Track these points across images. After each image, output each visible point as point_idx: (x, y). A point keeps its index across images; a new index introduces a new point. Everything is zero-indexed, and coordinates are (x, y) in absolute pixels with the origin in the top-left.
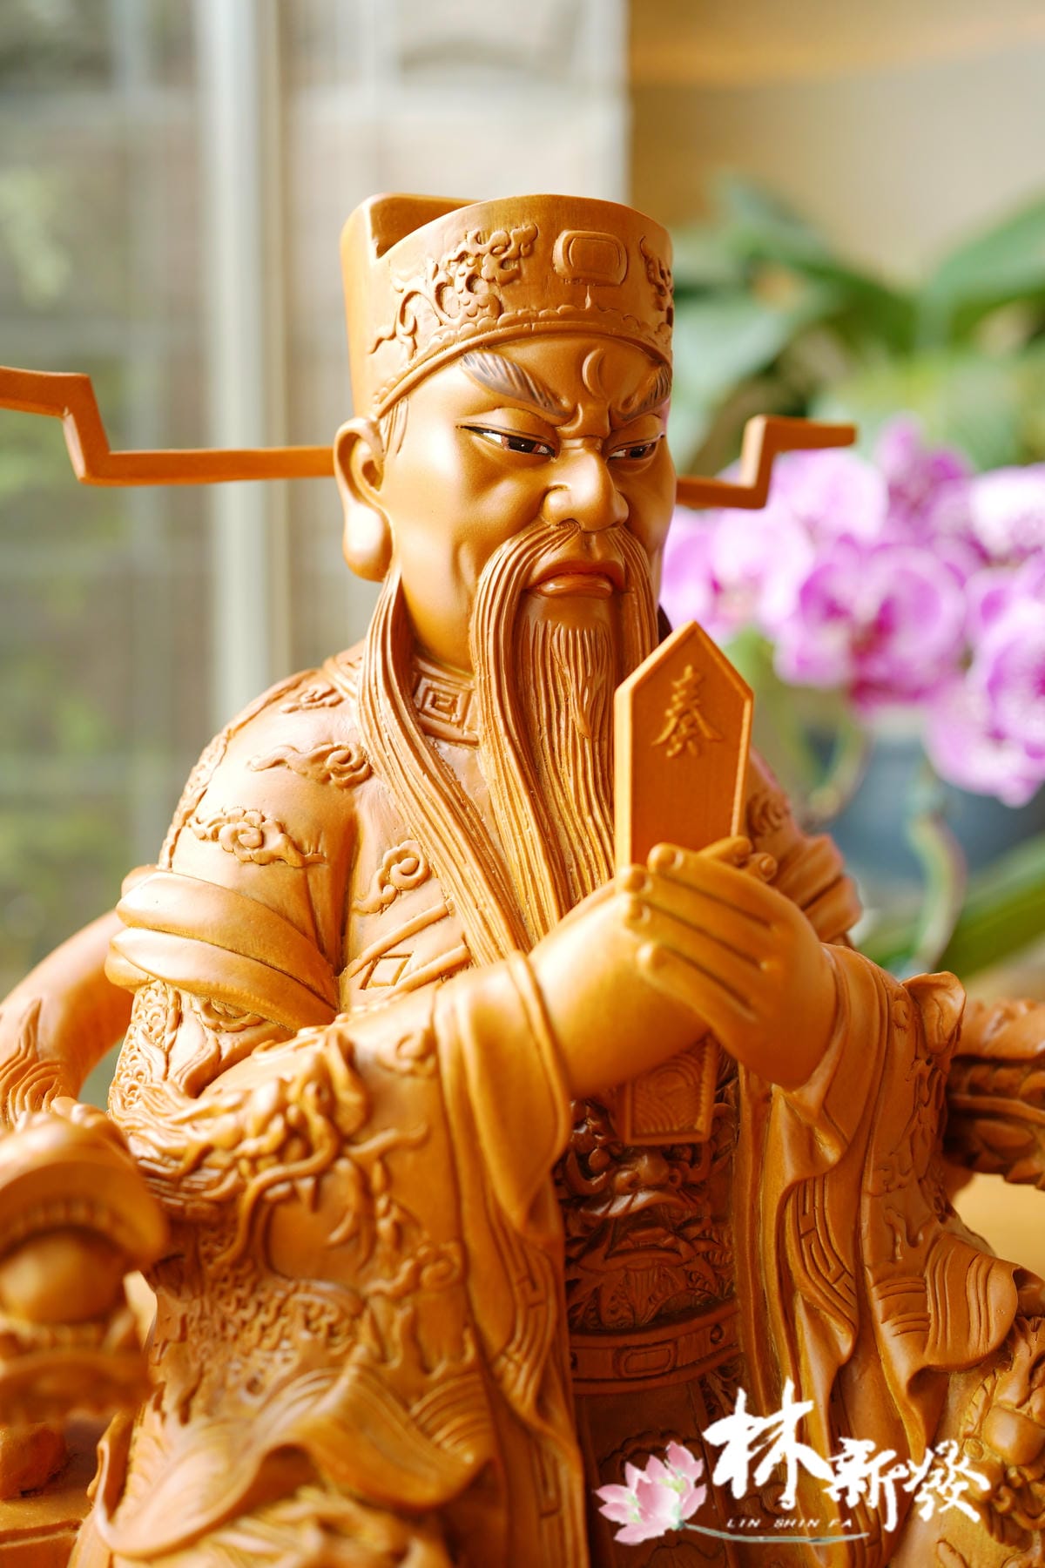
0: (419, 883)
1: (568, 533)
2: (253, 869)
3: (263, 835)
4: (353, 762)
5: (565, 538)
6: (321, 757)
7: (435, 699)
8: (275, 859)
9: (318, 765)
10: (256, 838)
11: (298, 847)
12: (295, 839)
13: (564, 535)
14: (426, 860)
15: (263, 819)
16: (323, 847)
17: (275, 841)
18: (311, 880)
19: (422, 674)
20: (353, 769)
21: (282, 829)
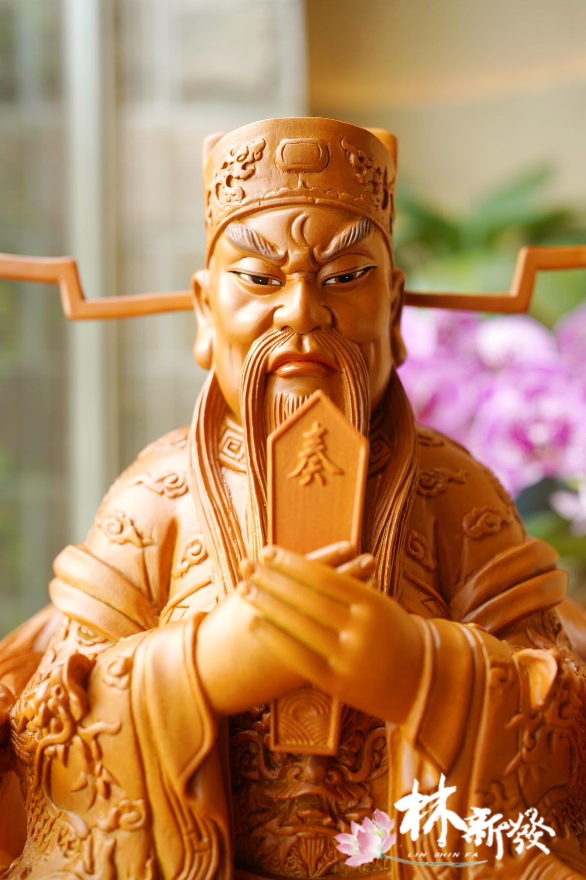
0: (199, 562)
1: (289, 335)
2: (116, 547)
3: (122, 529)
4: (179, 483)
5: (286, 339)
6: (162, 480)
7: (231, 444)
8: (126, 541)
9: (159, 484)
10: (118, 528)
11: (139, 536)
12: (139, 530)
13: (286, 336)
14: (206, 547)
15: (124, 516)
16: (155, 535)
17: (128, 531)
18: (146, 555)
19: (227, 428)
20: (178, 488)
21: (132, 524)
